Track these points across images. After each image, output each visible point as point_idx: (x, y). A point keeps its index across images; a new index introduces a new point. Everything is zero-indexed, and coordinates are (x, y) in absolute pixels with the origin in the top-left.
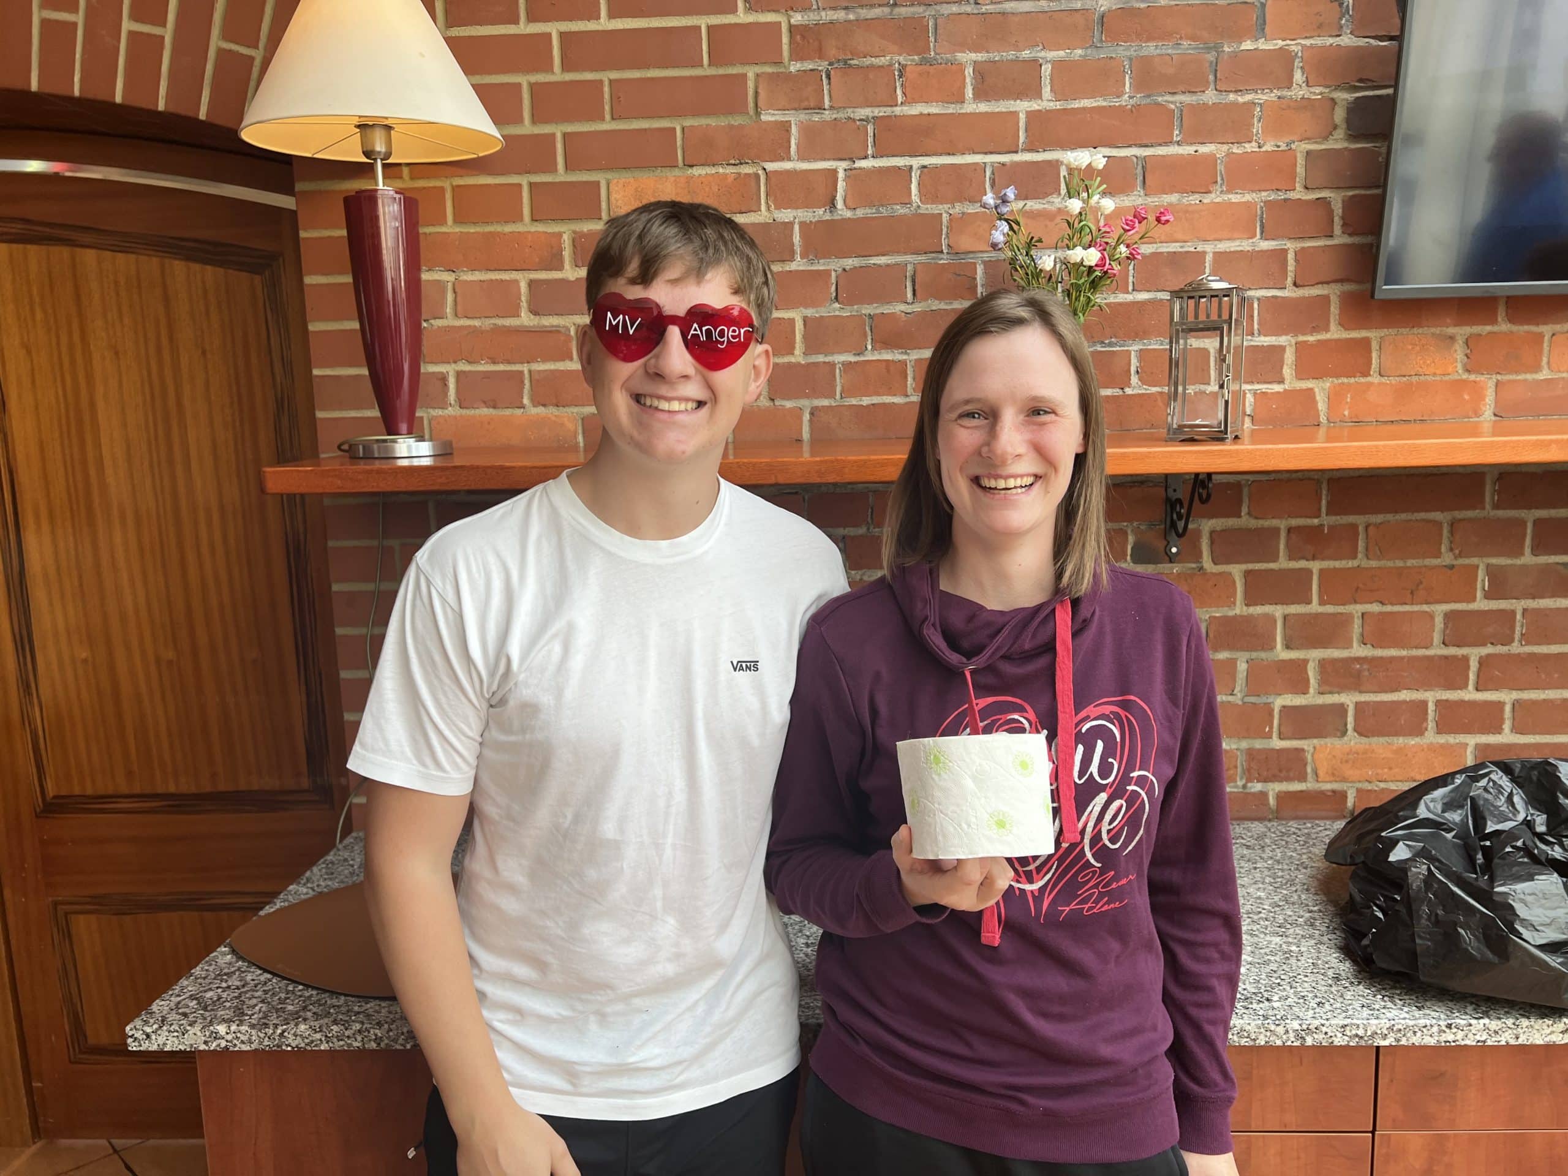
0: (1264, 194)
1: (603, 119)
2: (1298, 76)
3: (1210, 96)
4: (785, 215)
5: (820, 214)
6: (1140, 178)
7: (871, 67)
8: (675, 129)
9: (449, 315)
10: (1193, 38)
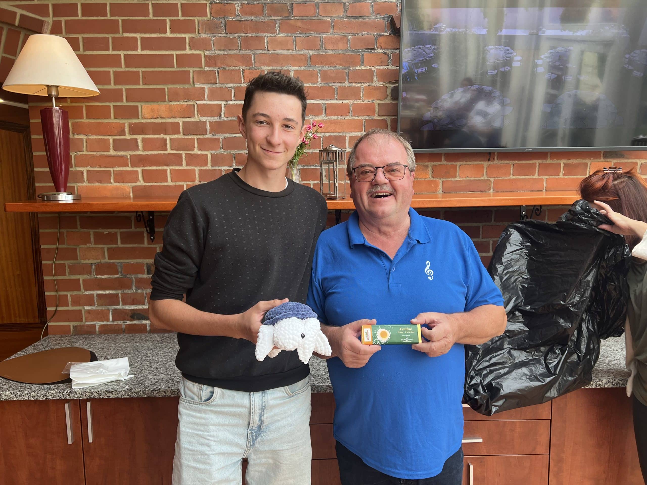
0: (365, 117)
1: (140, 84)
2: (375, 79)
3: (346, 84)
4: (204, 119)
5: (216, 119)
6: (324, 111)
7: (233, 70)
8: (165, 89)
9: (84, 150)
10: (340, 65)
